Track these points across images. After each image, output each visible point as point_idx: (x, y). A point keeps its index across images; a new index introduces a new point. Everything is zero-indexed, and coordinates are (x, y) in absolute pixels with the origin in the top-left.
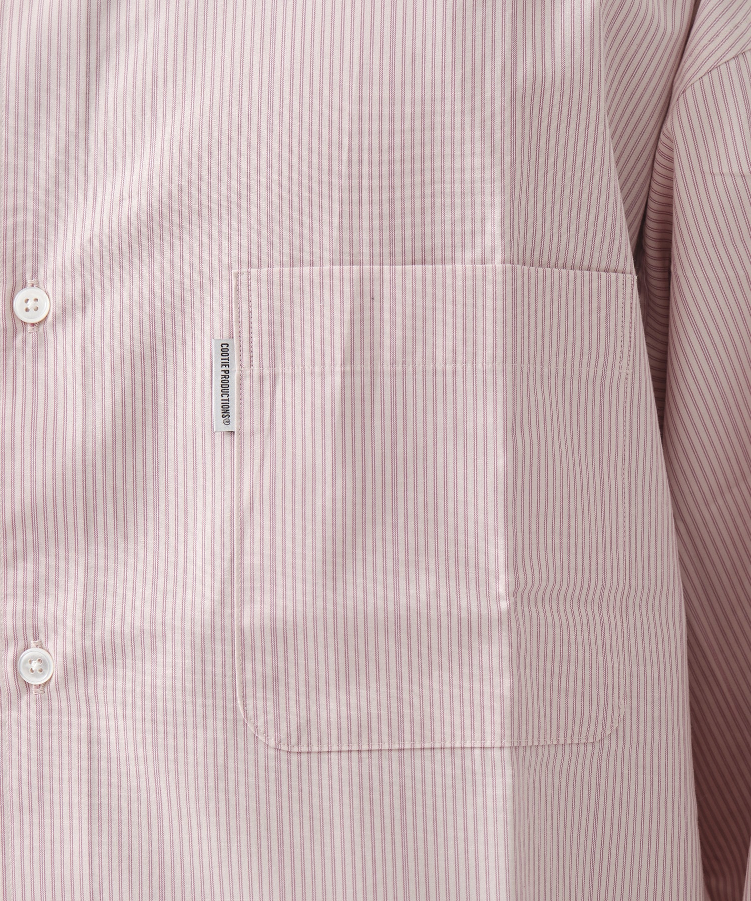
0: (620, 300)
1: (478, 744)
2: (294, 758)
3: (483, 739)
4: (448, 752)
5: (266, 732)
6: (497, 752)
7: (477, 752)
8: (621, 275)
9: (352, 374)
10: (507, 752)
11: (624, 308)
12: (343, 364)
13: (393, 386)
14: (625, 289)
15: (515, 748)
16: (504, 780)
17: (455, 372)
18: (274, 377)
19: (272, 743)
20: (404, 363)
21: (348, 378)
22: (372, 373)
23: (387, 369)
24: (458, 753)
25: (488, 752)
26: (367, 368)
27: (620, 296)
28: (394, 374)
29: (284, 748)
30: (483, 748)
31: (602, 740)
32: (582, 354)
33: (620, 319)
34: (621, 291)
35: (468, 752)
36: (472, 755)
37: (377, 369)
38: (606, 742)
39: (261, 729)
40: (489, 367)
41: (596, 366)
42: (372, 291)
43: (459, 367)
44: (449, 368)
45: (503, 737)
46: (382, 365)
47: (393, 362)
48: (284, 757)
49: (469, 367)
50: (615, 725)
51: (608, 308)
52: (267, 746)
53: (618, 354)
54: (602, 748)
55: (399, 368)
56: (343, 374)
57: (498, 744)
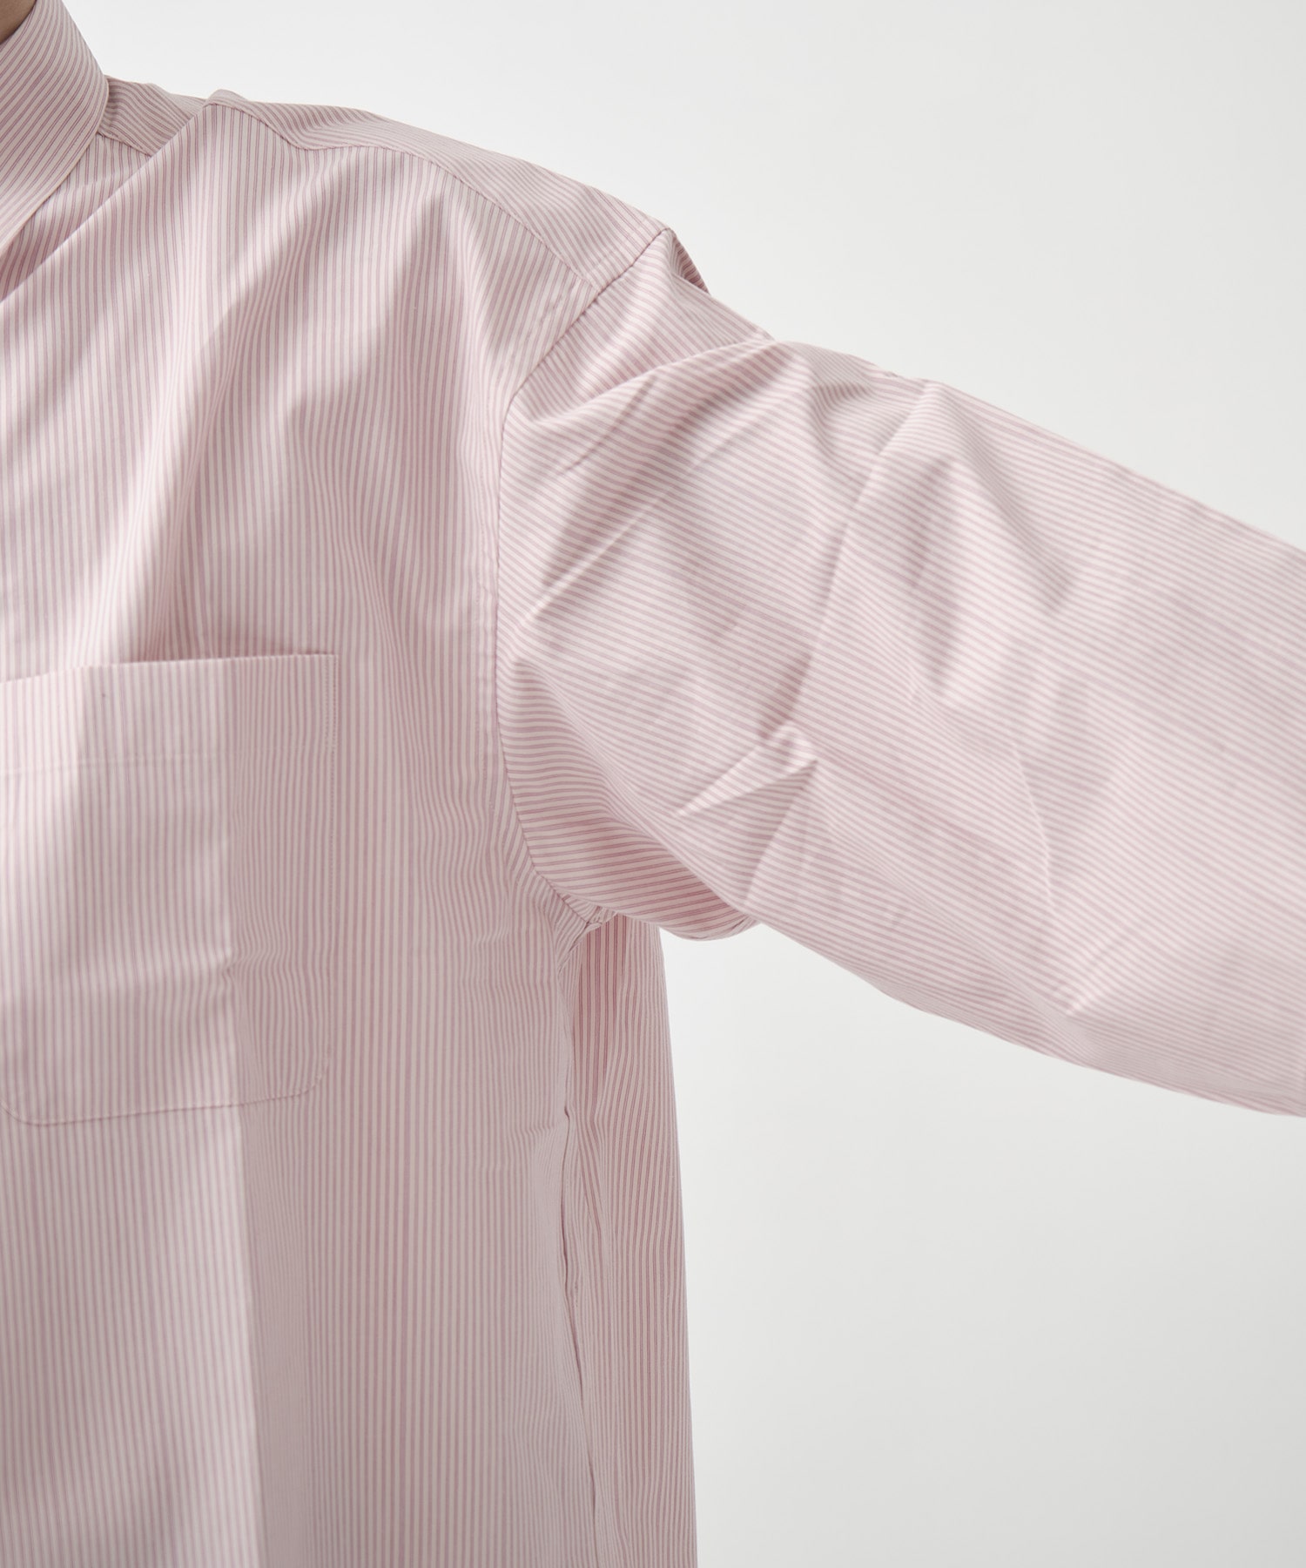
0: (324, 680)
1: (208, 1104)
2: (44, 1130)
3: (213, 1098)
4: (180, 1114)
5: (18, 1108)
6: (226, 1110)
7: (208, 1112)
8: (323, 656)
9: (89, 766)
10: (235, 1110)
11: (327, 687)
12: (80, 757)
13: (127, 775)
14: (327, 669)
15: (241, 1105)
16: (233, 1135)
17: (183, 762)
18: (18, 777)
19: (24, 1118)
20: (136, 754)
21: (85, 771)
22: (107, 765)
23: (121, 760)
24: (190, 1114)
25: (218, 1111)
26: (103, 761)
27: (324, 675)
28: (127, 765)
29: (35, 1121)
30: (213, 1107)
31: (307, 1092)
32: (290, 734)
33: (324, 697)
34: (324, 671)
35: (199, 1113)
36: (203, 1114)
37: (112, 761)
38: (311, 1093)
39: (13, 1105)
40: (214, 755)
41: (304, 744)
42: (102, 688)
43: (187, 757)
44: (178, 758)
45: (231, 1095)
46: (116, 756)
47: (126, 754)
48: (35, 1130)
49: (196, 757)
50: (319, 1077)
51: (313, 688)
52: (18, 1121)
53: (324, 730)
54: (307, 1099)
55: (132, 759)
56: (80, 767)
57: (227, 1103)
